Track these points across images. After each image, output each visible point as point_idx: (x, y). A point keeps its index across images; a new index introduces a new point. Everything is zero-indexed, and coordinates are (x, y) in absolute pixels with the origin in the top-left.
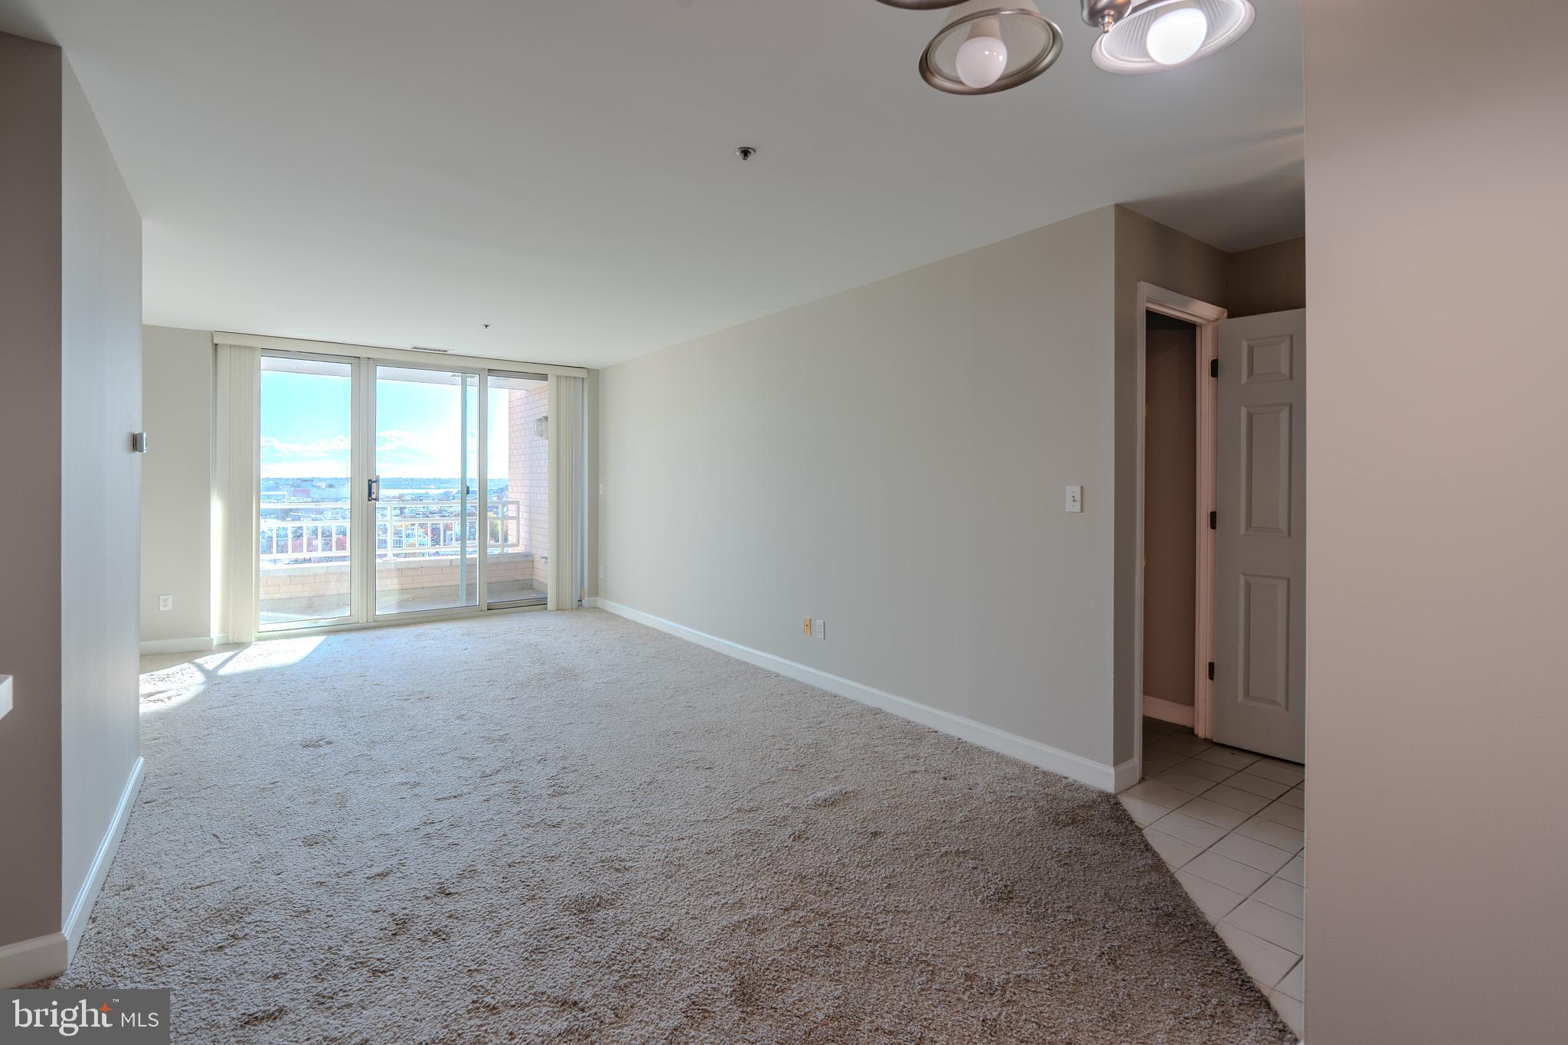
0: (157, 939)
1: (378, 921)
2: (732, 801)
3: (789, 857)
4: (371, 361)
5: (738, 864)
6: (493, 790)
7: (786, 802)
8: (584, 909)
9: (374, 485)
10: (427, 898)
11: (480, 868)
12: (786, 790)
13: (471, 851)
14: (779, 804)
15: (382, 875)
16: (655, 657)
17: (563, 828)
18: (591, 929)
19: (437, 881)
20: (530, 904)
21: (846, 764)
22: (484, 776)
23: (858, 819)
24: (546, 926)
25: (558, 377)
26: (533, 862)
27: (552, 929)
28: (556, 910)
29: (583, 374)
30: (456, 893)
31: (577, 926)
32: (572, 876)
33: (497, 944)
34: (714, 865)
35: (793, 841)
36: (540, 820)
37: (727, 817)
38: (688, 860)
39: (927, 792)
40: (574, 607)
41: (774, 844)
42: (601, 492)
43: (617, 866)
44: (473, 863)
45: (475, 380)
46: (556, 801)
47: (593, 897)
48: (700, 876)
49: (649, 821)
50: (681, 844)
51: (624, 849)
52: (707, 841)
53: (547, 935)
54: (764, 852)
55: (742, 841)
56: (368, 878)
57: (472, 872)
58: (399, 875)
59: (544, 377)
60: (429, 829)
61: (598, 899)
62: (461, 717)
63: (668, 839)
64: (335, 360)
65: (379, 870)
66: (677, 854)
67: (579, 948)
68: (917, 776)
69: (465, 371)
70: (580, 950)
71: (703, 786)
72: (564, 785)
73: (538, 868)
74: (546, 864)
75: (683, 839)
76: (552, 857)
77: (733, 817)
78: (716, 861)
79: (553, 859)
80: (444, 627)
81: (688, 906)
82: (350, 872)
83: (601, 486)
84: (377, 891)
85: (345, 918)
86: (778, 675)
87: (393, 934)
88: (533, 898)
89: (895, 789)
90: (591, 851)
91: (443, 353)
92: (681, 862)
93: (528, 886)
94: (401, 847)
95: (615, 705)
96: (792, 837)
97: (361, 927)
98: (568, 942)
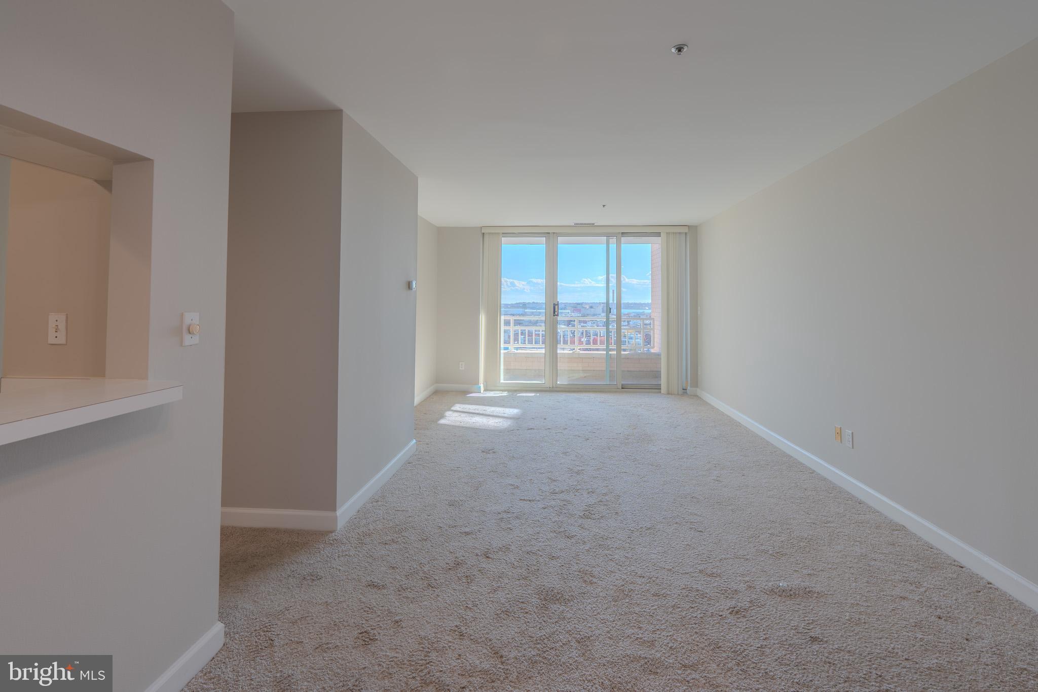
0: (369, 530)
1: (449, 558)
2: (700, 562)
3: (718, 625)
4: (555, 235)
5: (671, 613)
6: (553, 503)
7: (747, 579)
8: (549, 597)
9: (556, 307)
10: (477, 555)
11: (513, 548)
12: (754, 570)
13: (515, 536)
14: (739, 579)
15: (467, 534)
16: (715, 438)
17: (573, 540)
18: (543, 613)
19: (487, 547)
20: (521, 581)
21: (830, 566)
22: (554, 493)
23: (806, 619)
24: (520, 599)
25: (668, 234)
26: (541, 556)
27: (523, 602)
28: (533, 592)
29: (686, 230)
30: (491, 558)
31: (537, 607)
32: (556, 574)
33: (490, 598)
34: (652, 606)
35: (730, 613)
36: (563, 530)
37: (688, 573)
38: (636, 594)
39: (905, 622)
40: (680, 393)
41: (711, 610)
42: (699, 313)
43: (586, 578)
44: (511, 544)
45: (613, 240)
46: (580, 521)
47: (558, 593)
48: (637, 609)
49: (629, 555)
50: (639, 581)
51: (599, 569)
52: (660, 585)
53: (517, 605)
54: (699, 612)
55: (687, 596)
56: (460, 533)
57: (506, 549)
58: (474, 536)
59: (658, 234)
60: (505, 516)
61: (560, 596)
62: (565, 453)
63: (633, 574)
64: (536, 236)
65: (467, 530)
66: (632, 587)
67: (528, 622)
68: (905, 603)
69: (609, 235)
70: (528, 624)
71: (686, 543)
72: (593, 512)
73: (541, 560)
74: (547, 560)
75: (643, 577)
76: (553, 557)
77: (693, 575)
78: (656, 603)
79: (553, 558)
80: (592, 396)
81: (613, 627)
82: (455, 526)
83: (699, 308)
84: (459, 541)
85: (437, 550)
86: (813, 472)
87: (450, 569)
88: (525, 578)
89: (868, 606)
90: (578, 562)
91: (592, 225)
92: (630, 594)
93: (529, 569)
94: (485, 521)
95: (663, 467)
96: (731, 610)
97: (440, 558)
98: (525, 615)
